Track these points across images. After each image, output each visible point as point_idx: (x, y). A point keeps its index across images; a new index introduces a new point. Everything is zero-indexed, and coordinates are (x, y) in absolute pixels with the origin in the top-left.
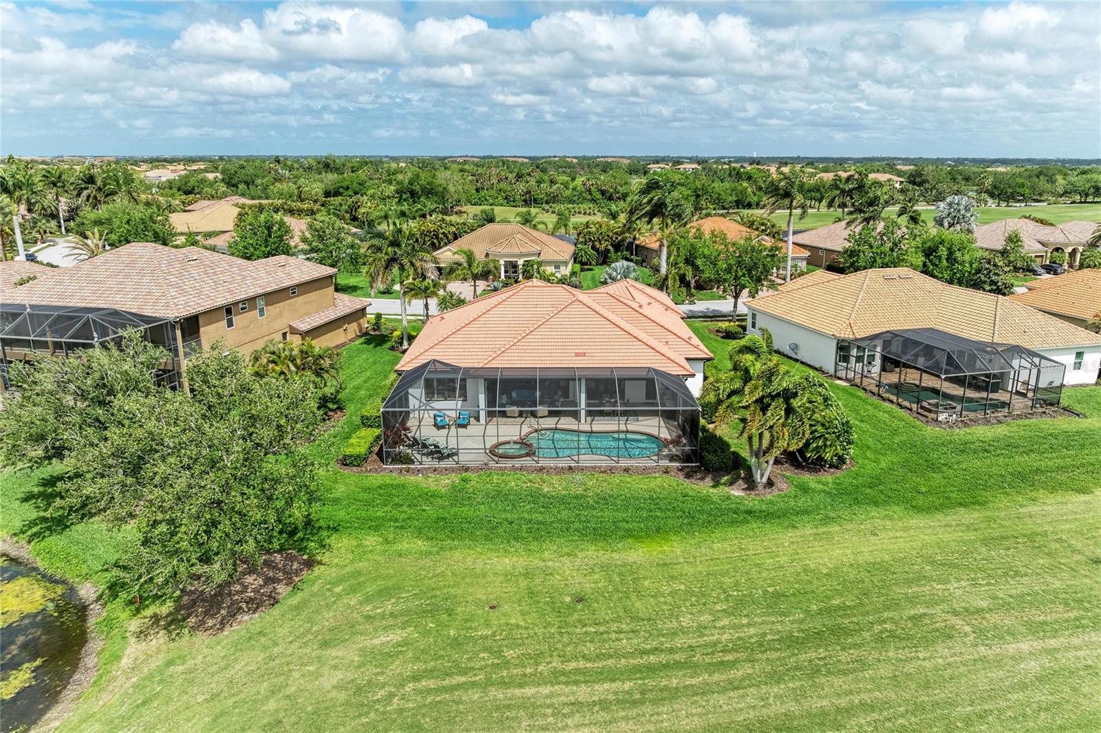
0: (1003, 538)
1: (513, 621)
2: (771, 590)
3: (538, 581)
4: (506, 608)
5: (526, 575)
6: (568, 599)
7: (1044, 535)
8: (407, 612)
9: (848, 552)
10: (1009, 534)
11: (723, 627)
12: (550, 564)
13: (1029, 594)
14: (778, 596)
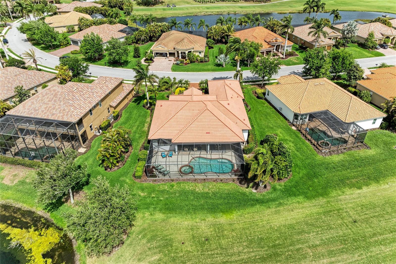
0: (331, 211)
1: (188, 249)
2: (260, 236)
3: (195, 232)
4: (187, 244)
5: (192, 229)
6: (203, 239)
7: (343, 210)
8: (159, 246)
9: (284, 219)
10: (332, 209)
11: (245, 253)
12: (198, 224)
13: (332, 238)
14: (262, 239)
